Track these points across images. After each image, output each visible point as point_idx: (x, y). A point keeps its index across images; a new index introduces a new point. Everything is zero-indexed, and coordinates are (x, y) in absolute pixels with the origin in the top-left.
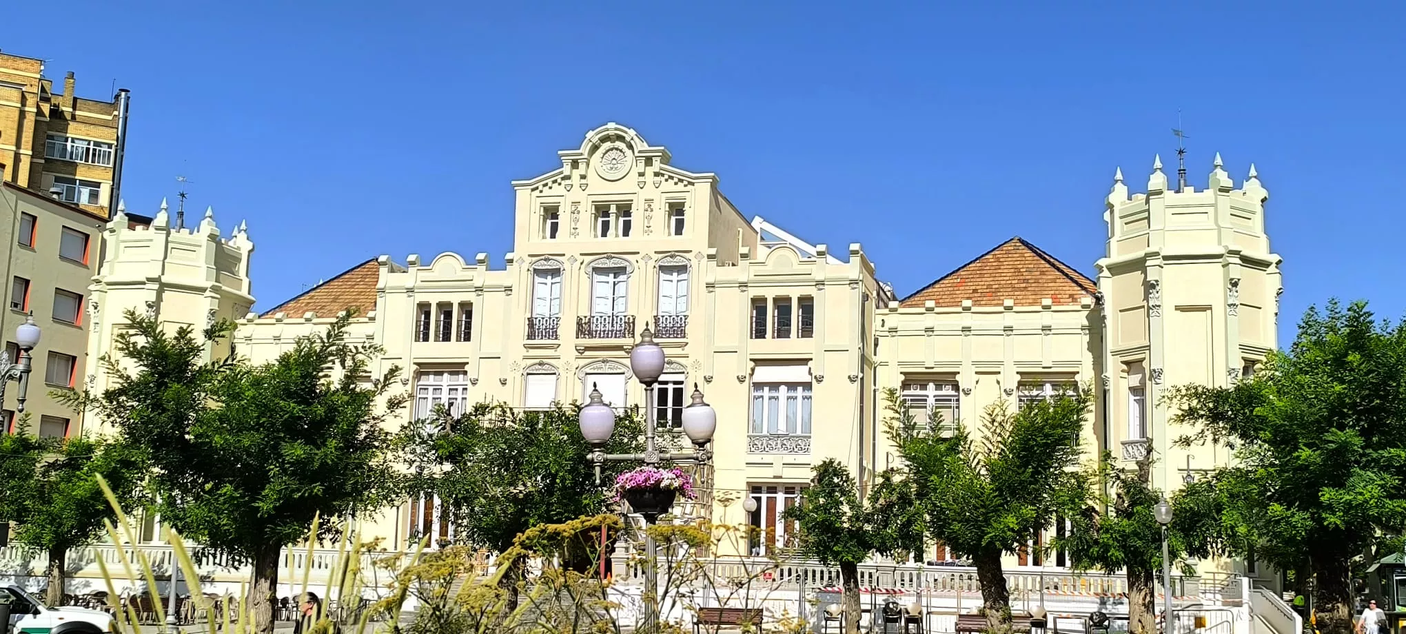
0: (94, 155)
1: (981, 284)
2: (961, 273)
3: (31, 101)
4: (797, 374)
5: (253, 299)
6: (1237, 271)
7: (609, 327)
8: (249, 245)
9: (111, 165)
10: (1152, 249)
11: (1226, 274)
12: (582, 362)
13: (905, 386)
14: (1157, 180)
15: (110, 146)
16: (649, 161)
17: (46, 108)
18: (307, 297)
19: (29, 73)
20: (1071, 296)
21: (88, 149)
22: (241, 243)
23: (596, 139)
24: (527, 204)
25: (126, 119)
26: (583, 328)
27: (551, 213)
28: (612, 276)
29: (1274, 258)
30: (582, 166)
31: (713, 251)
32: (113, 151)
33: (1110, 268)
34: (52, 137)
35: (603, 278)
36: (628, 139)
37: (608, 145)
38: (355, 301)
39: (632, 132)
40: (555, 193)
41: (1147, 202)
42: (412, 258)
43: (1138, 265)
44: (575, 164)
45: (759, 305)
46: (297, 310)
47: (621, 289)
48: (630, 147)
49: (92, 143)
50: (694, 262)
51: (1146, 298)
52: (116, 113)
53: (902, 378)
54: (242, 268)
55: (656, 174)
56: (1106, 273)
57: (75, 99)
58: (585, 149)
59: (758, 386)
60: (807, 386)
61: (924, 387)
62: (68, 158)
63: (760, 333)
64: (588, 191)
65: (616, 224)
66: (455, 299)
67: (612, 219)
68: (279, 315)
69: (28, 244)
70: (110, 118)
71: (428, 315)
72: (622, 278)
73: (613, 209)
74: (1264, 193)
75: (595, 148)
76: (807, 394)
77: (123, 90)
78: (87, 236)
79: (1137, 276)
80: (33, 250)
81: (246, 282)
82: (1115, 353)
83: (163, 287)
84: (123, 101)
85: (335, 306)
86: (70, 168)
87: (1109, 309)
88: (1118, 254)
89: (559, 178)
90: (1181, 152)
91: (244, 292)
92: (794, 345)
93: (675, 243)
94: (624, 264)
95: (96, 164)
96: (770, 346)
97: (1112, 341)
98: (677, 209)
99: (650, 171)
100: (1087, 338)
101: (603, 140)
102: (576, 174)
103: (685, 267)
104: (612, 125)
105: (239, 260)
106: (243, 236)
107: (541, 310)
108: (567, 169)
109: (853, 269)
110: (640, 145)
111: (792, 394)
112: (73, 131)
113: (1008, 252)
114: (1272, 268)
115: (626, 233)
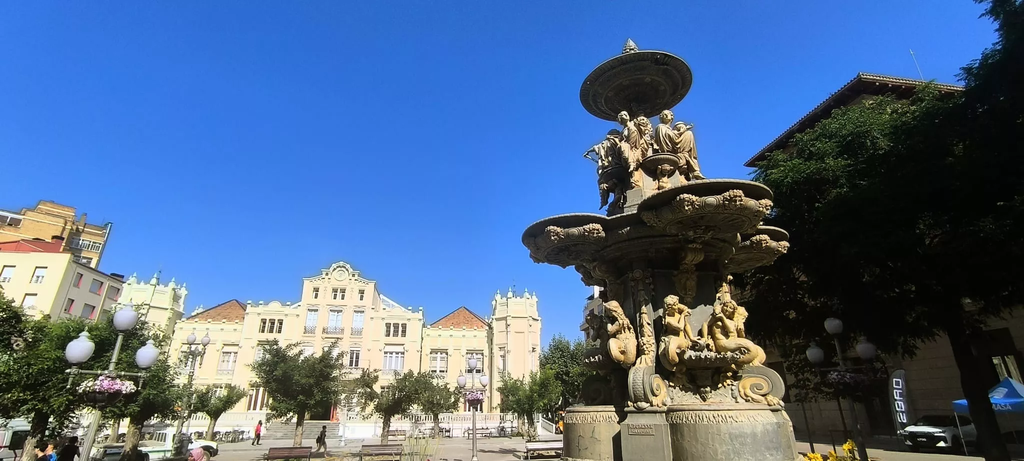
0: (92, 247)
1: (455, 321)
2: (448, 317)
3: (69, 224)
4: (400, 349)
5: (184, 313)
6: (532, 322)
7: (334, 331)
8: (186, 292)
9: (99, 252)
10: (508, 315)
11: (528, 323)
12: (324, 342)
13: (431, 353)
14: (510, 294)
15: (100, 244)
16: (353, 275)
17: (74, 228)
18: (206, 313)
19: (69, 213)
20: (481, 326)
21: (89, 245)
22: (183, 292)
23: (335, 267)
24: (308, 286)
25: (108, 234)
26: (324, 331)
27: (316, 290)
28: (336, 313)
29: (539, 318)
30: (329, 275)
31: (373, 307)
32: (101, 246)
33: (495, 319)
34: (73, 239)
35: (333, 313)
36: (347, 268)
37: (339, 269)
38: (228, 315)
39: (349, 266)
40: (317, 283)
41: (507, 300)
42: (261, 302)
43: (505, 319)
44: (327, 274)
45: (388, 326)
46: (203, 318)
47: (339, 318)
48: (347, 270)
49: (92, 242)
50: (367, 310)
51: (507, 328)
52: (105, 231)
53: (431, 350)
54: (181, 301)
55: (356, 280)
56: (494, 320)
57: (85, 224)
58: (331, 269)
59: (386, 353)
60: (403, 353)
61: (437, 353)
62: (79, 247)
63: (388, 335)
64: (330, 284)
65: (339, 295)
66: (277, 318)
67: (338, 293)
68: (196, 320)
69: (77, 285)
70: (101, 232)
71: (264, 323)
72: (340, 314)
73: (339, 290)
74: (537, 300)
75: (335, 269)
76: (403, 356)
77: (110, 223)
78: (102, 283)
79: (504, 322)
80: (79, 288)
81: (182, 306)
82: (496, 345)
83: (150, 307)
84: (109, 227)
85: (219, 317)
86: (79, 251)
87: (495, 331)
88: (497, 316)
89: (320, 278)
90: (514, 286)
91: (181, 310)
92: (399, 339)
93: (361, 303)
94: (342, 309)
95: (92, 250)
96: (392, 339)
97: (495, 341)
98: (362, 292)
99: (353, 279)
100: (487, 339)
101: (337, 267)
102: (327, 277)
103: (364, 311)
104: (342, 262)
105: (181, 298)
106: (183, 289)
107: (310, 324)
108: (324, 276)
109: (420, 315)
110: (351, 270)
111: (397, 355)
112: (83, 237)
113: (461, 311)
114: (539, 321)
115: (343, 298)
